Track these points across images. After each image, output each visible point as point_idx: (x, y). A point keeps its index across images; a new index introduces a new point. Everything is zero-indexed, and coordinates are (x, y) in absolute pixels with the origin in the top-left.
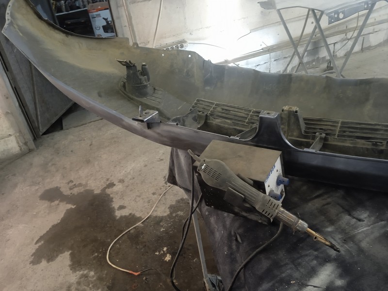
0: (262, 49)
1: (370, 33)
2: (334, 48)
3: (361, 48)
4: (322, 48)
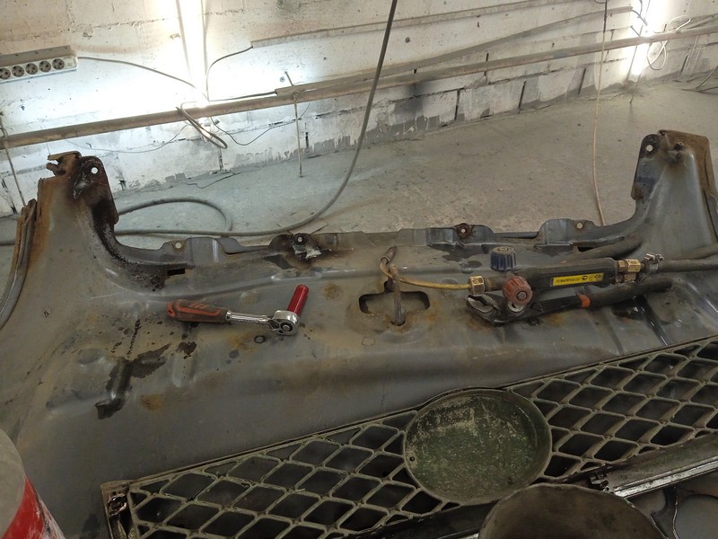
1: (538, 75)
2: (458, 100)
3: (517, 103)
4: (430, 97)
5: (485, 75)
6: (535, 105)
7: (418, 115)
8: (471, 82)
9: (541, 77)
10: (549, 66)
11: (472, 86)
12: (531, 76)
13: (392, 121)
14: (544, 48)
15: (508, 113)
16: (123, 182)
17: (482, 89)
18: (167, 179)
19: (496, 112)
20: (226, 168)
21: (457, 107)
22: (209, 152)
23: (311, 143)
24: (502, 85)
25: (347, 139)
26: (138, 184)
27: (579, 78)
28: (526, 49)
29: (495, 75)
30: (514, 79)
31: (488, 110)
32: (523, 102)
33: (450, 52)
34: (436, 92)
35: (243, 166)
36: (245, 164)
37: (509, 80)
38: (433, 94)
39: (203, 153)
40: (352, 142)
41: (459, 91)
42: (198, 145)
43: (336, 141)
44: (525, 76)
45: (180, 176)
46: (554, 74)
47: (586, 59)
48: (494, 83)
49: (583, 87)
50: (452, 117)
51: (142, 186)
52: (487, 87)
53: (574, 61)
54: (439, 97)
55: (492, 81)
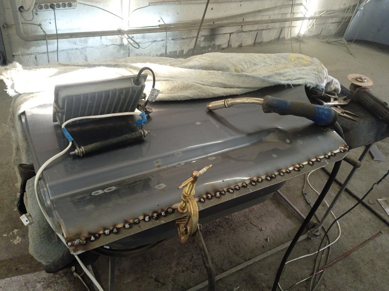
0: (159, 26)
1: (263, 30)
2: (230, 38)
3: (253, 42)
4: (219, 36)
5: (242, 28)
6: (261, 43)
7: (213, 43)
8: (236, 30)
9: (264, 31)
10: (267, 26)
11: (236, 32)
12: (260, 30)
13: (202, 45)
14: (266, 18)
15: (250, 46)
17: (240, 34)
19: (245, 45)
21: (229, 41)
23: (168, 52)
24: (248, 33)
25: (182, 51)
27: (279, 33)
28: (259, 18)
29: (246, 28)
30: (253, 31)
31: (241, 44)
32: (256, 41)
33: (228, 16)
34: (222, 33)
37: (251, 31)
38: (220, 34)
39: (122, 52)
40: (184, 53)
41: (230, 34)
42: (120, 48)
43: (178, 51)
44: (258, 30)
46: (270, 30)
47: (282, 25)
48: (245, 32)
49: (281, 37)
50: (227, 46)
52: (242, 33)
53: (277, 25)
54: (222, 35)
55: (244, 30)
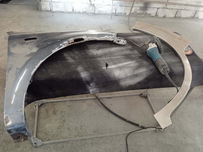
5: (166, 6)
6: (180, 18)
7: (145, 12)
9: (182, 11)
10: (185, 8)
11: (162, 8)
12: (179, 9)
13: (138, 12)
14: (185, 3)
15: (171, 18)
16: (73, 10)
17: (164, 9)
18: (82, 12)
19: (167, 17)
20: (96, 13)
21: (157, 12)
22: (92, 8)
24: (170, 10)
26: (76, 11)
27: (194, 14)
29: (169, 6)
30: (174, 9)
31: (165, 16)
32: (176, 16)
35: (99, 13)
36: (100, 13)
37: (173, 9)
39: (91, 8)
40: (127, 14)
41: (158, 8)
42: (91, 6)
44: (178, 9)
45: (85, 12)
46: (187, 11)
47: (197, 9)
48: (168, 9)
49: (195, 16)
50: (155, 15)
51: (77, 12)
52: (166, 9)
53: (193, 8)
54: (152, 8)
55: (168, 8)
